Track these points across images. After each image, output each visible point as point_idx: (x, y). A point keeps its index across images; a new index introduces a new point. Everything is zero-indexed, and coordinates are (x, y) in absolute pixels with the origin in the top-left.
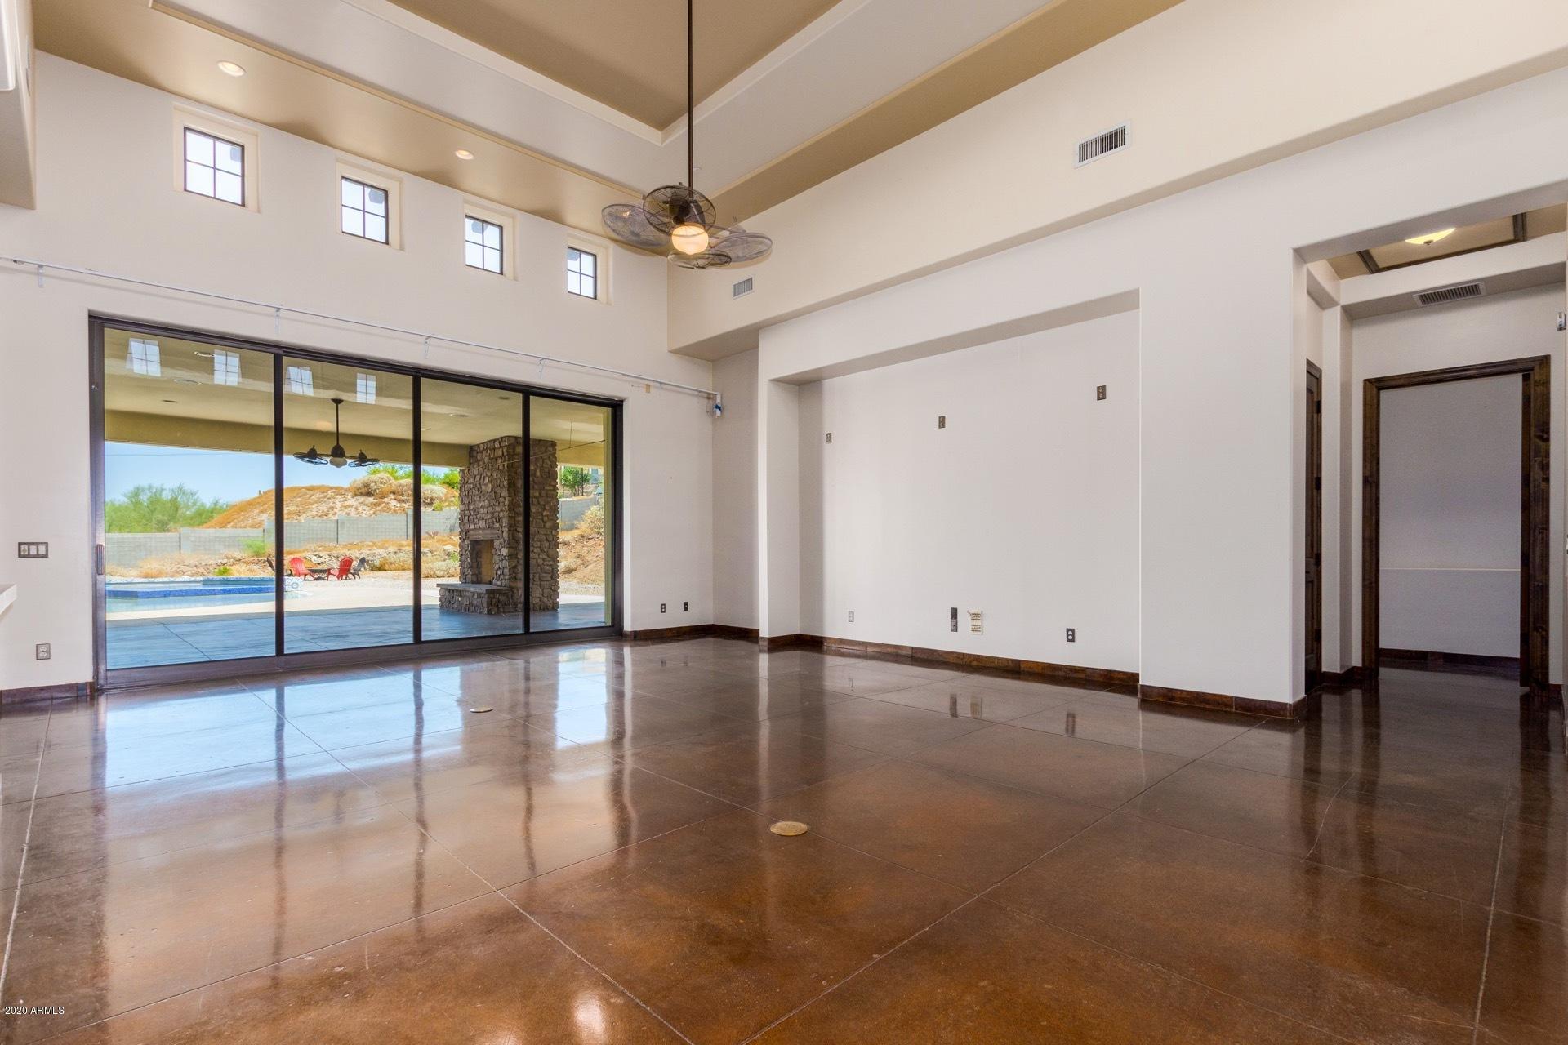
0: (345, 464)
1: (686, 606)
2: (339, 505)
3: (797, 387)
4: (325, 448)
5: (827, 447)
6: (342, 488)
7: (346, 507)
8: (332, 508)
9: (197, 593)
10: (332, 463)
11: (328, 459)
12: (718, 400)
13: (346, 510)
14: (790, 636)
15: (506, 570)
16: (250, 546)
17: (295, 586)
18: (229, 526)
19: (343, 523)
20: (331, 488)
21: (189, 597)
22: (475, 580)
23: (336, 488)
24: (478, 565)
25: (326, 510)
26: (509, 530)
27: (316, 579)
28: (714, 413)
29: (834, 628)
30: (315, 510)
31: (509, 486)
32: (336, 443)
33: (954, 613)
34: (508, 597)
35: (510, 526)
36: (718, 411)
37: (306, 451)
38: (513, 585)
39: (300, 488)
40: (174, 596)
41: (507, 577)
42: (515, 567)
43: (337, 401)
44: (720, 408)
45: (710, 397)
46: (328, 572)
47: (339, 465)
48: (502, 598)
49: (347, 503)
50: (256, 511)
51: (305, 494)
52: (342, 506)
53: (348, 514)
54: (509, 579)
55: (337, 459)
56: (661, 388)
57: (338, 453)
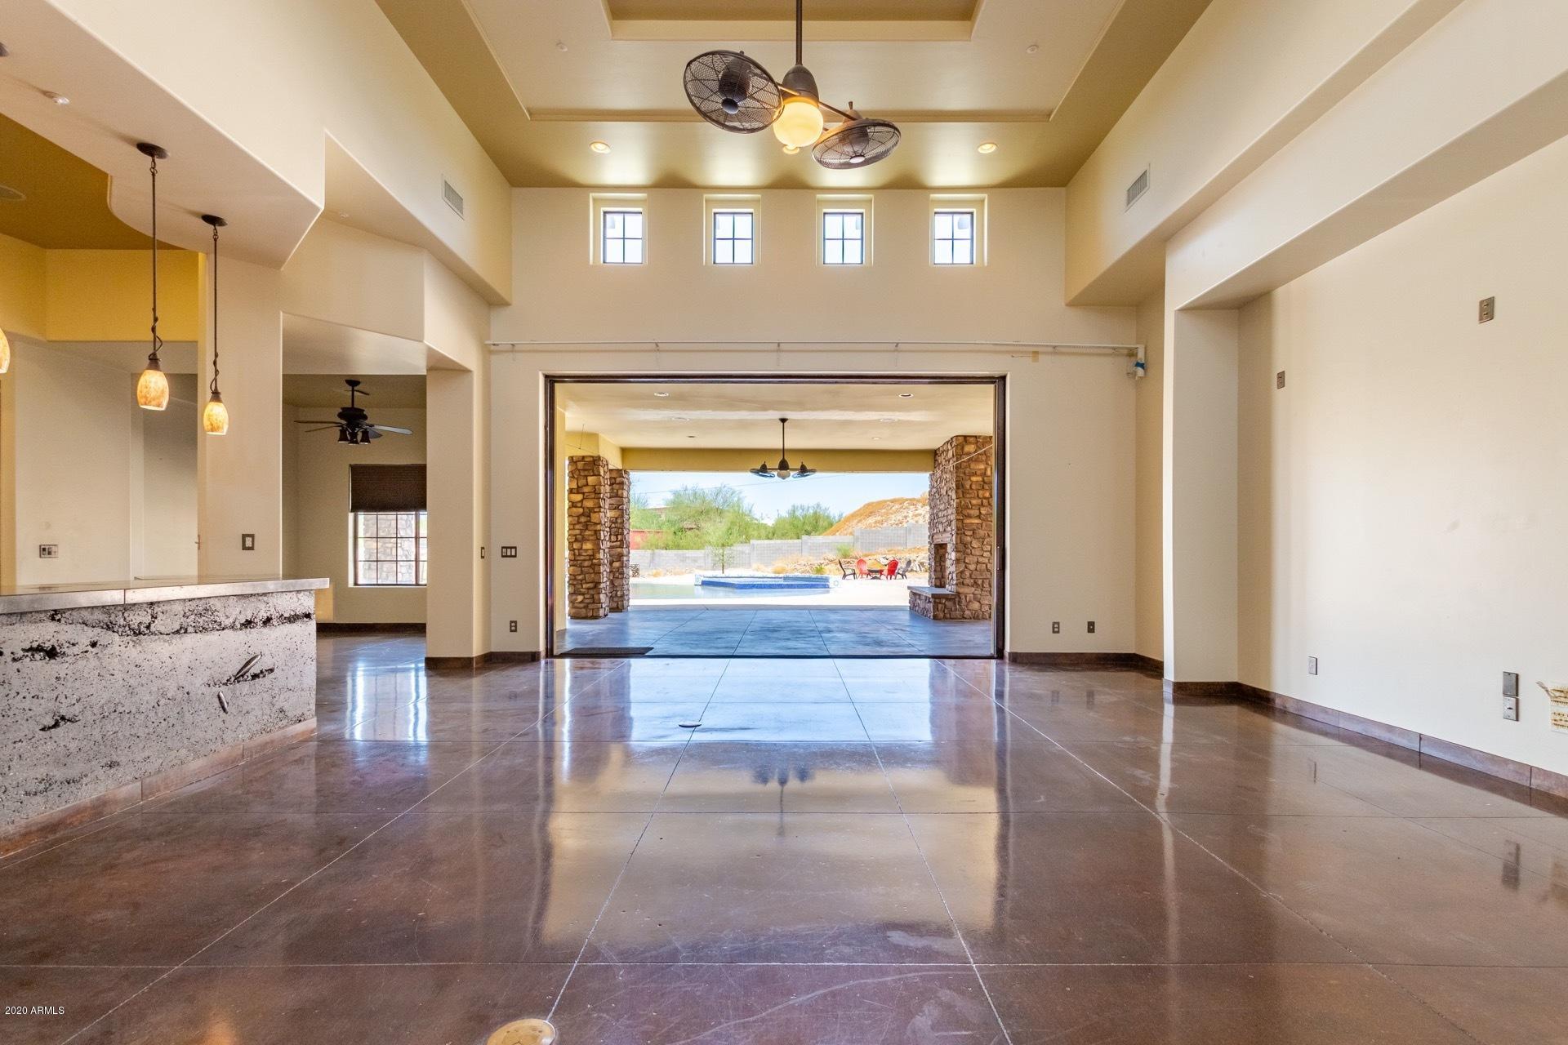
0: (789, 476)
1: (1091, 627)
2: (911, 514)
3: (1237, 311)
5: (1279, 395)
6: (914, 499)
7: (916, 516)
8: (906, 517)
9: (780, 586)
10: (779, 475)
12: (1141, 355)
13: (916, 519)
14: (1219, 684)
15: (954, 575)
16: (839, 550)
17: (836, 583)
18: (837, 534)
19: (910, 530)
20: (907, 500)
21: (765, 590)
22: (938, 584)
23: (911, 500)
24: (941, 569)
25: (901, 519)
26: (957, 534)
27: (874, 578)
28: (1135, 374)
29: (1286, 683)
30: (894, 518)
31: (958, 487)
32: (782, 459)
33: (1512, 685)
34: (955, 603)
35: (958, 530)
36: (1140, 371)
37: (759, 468)
38: (961, 590)
39: (885, 501)
40: (757, 588)
41: (955, 582)
42: (962, 572)
43: (783, 420)
44: (1142, 366)
45: (1132, 353)
46: (881, 572)
47: (784, 477)
48: (949, 604)
49: (917, 512)
50: (856, 521)
51: (888, 505)
52: (913, 515)
53: (917, 522)
54: (957, 584)
55: (784, 472)
56: (1056, 353)
57: (784, 466)
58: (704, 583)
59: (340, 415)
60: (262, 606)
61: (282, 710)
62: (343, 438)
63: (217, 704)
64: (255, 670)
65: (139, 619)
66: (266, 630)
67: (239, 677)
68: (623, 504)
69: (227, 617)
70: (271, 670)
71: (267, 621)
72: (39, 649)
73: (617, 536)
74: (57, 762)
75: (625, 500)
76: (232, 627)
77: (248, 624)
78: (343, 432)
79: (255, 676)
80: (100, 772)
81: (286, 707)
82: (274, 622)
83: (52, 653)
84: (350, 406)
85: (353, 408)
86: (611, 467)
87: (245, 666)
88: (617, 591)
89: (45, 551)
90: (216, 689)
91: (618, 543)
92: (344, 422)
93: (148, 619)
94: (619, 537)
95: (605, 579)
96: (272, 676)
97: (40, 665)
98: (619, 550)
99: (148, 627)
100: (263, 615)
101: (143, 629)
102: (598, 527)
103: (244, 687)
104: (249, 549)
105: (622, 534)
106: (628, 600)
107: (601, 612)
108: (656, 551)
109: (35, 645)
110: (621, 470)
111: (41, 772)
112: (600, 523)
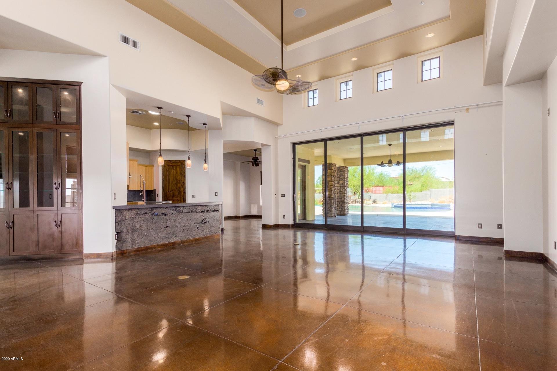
0: (392, 166)
1: (500, 226)
4: (386, 161)
10: (388, 166)
11: (387, 165)
29: (551, 252)
32: (389, 159)
37: (380, 163)
43: (390, 145)
47: (390, 166)
55: (390, 164)
56: (478, 108)
57: (390, 162)
58: (395, 207)
59: (253, 159)
60: (206, 208)
61: (211, 231)
62: (253, 165)
63: (196, 228)
64: (205, 221)
65: (181, 209)
66: (208, 213)
67: (201, 222)
68: (345, 178)
69: (199, 210)
70: (209, 222)
71: (208, 211)
72: (164, 214)
73: (343, 189)
74: (167, 234)
75: (346, 177)
76: (200, 212)
77: (203, 212)
78: (253, 164)
79: (205, 223)
80: (174, 237)
81: (212, 230)
82: (209, 211)
83: (166, 215)
84: (254, 157)
85: (255, 157)
86: (337, 166)
87: (203, 220)
88: (343, 208)
89: (193, 196)
90: (196, 224)
91: (343, 192)
92: (253, 161)
93: (182, 210)
94: (344, 190)
95: (335, 204)
96: (209, 223)
97: (163, 216)
98: (343, 194)
99: (182, 211)
100: (207, 210)
101: (181, 211)
102: (332, 187)
103: (202, 225)
104: (216, 195)
105: (345, 189)
106: (348, 212)
107: (333, 215)
108: (389, 194)
109: (163, 213)
110: (344, 167)
111: (164, 235)
112: (332, 185)
